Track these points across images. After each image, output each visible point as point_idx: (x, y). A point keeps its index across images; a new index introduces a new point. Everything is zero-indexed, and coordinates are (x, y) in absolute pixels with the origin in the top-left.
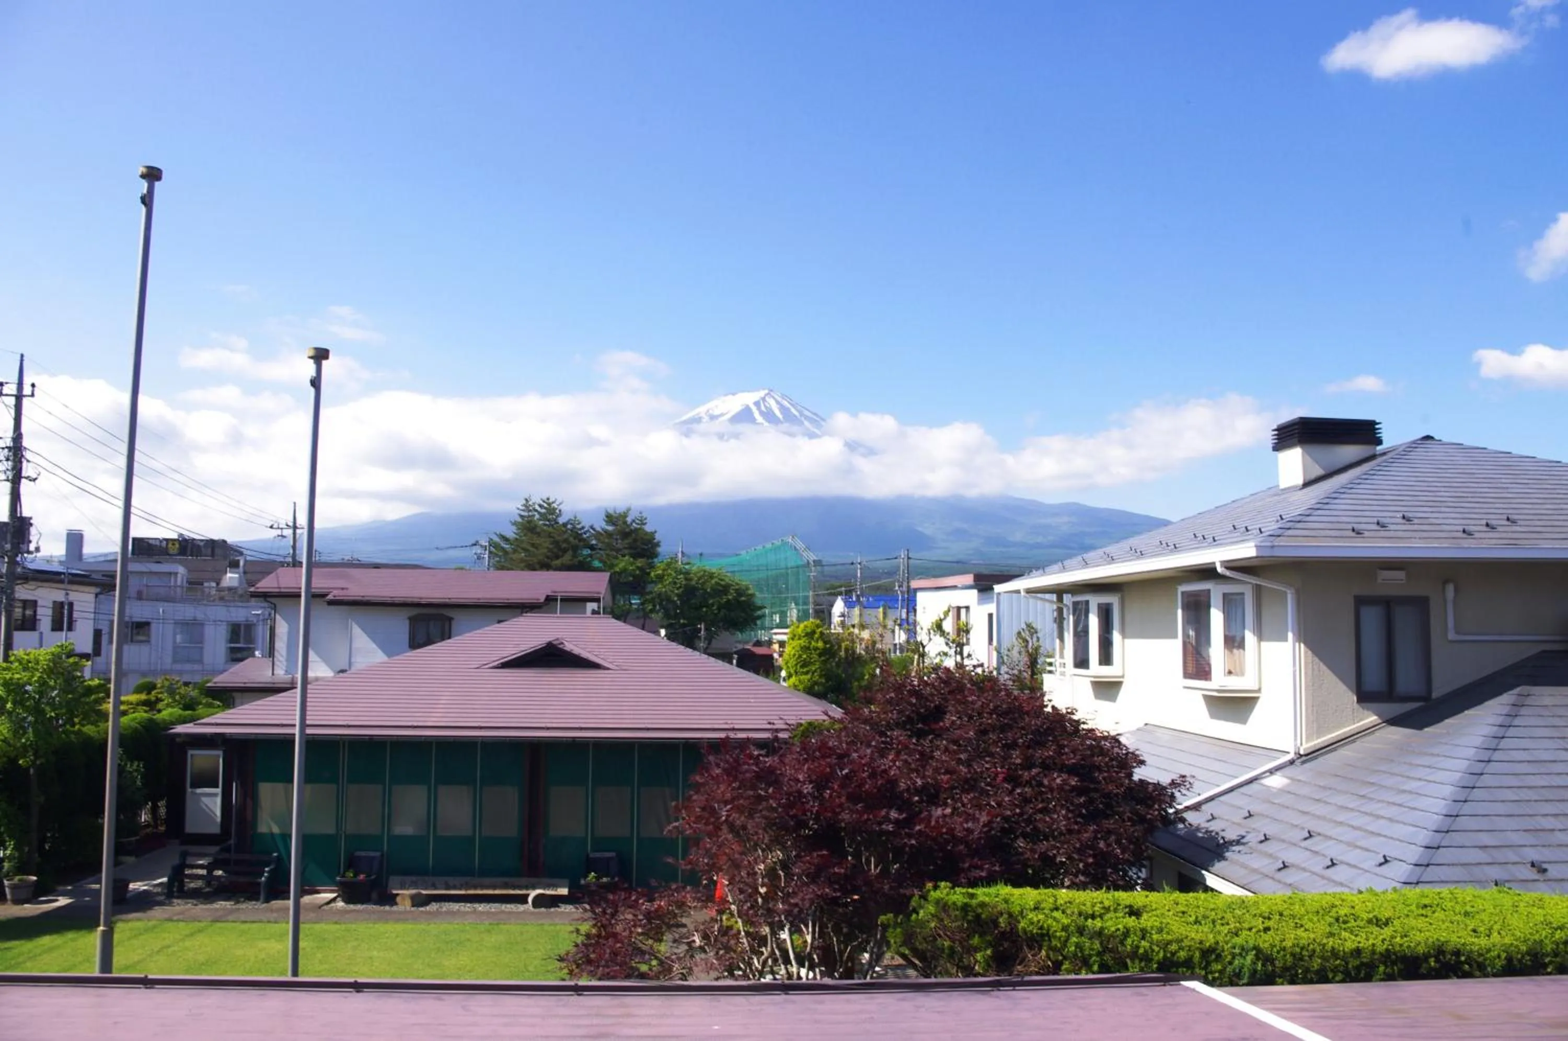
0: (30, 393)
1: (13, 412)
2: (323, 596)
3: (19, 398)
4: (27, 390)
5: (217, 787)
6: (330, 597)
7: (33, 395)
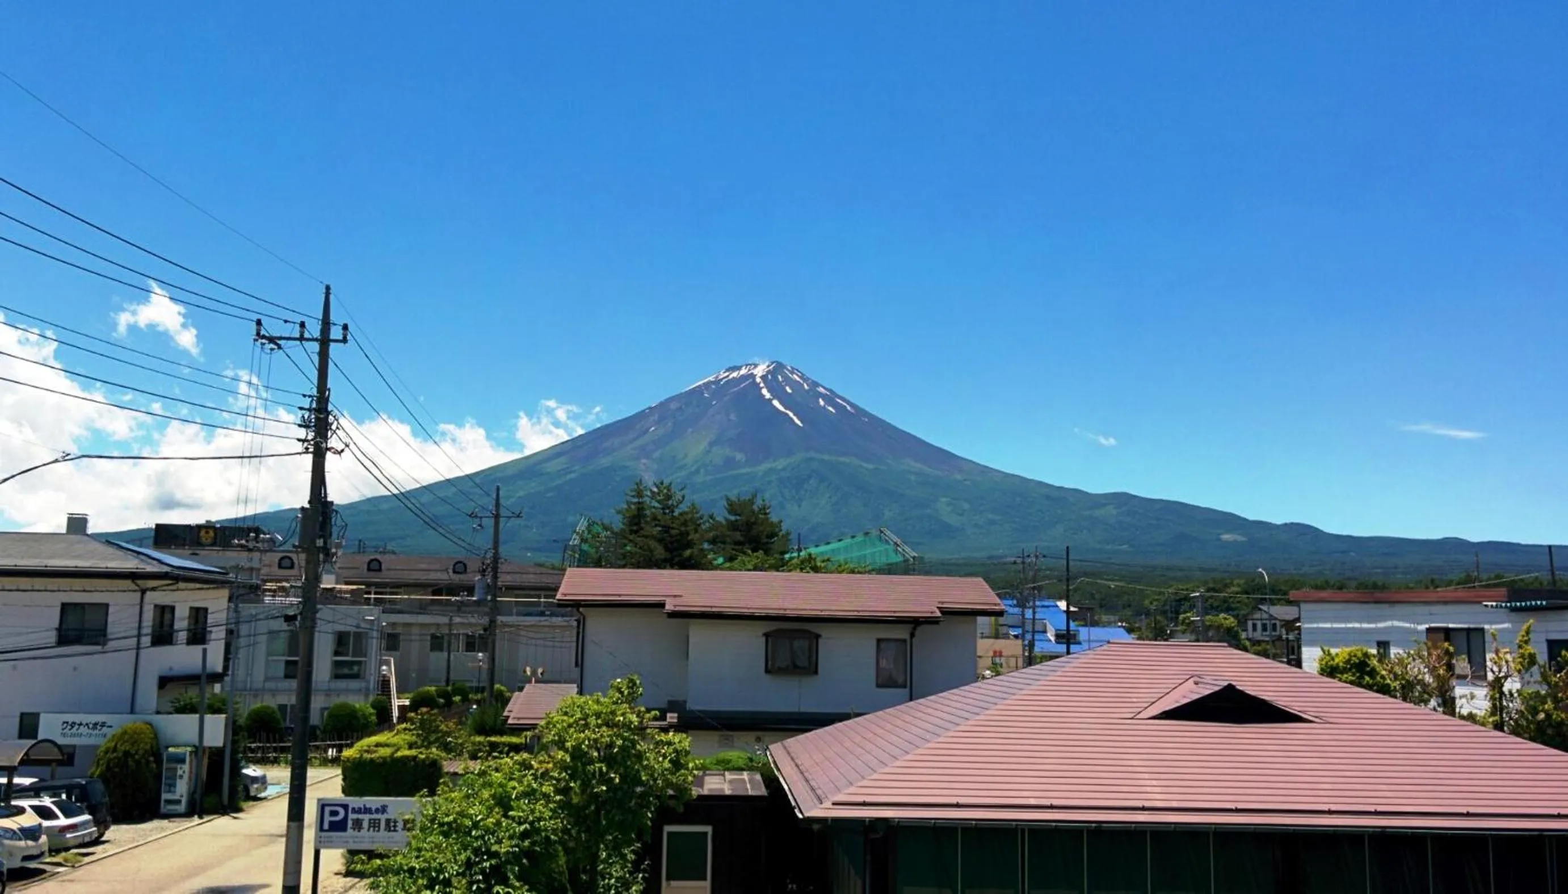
0: (341, 337)
1: (316, 359)
2: (662, 605)
3: (325, 341)
4: (336, 333)
5: (705, 879)
6: (669, 607)
7: (344, 340)
